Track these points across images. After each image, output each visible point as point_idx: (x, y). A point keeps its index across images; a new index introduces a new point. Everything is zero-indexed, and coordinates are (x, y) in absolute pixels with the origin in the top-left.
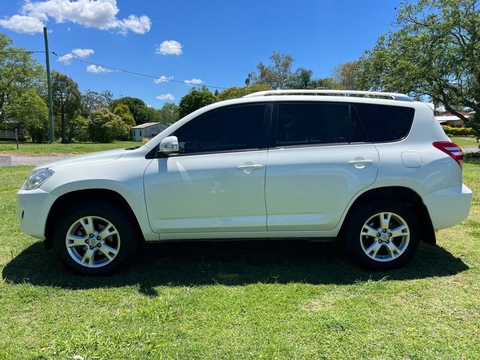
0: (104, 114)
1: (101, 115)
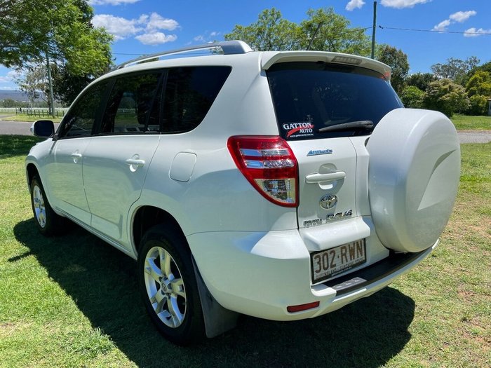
0: (444, 85)
1: (439, 87)
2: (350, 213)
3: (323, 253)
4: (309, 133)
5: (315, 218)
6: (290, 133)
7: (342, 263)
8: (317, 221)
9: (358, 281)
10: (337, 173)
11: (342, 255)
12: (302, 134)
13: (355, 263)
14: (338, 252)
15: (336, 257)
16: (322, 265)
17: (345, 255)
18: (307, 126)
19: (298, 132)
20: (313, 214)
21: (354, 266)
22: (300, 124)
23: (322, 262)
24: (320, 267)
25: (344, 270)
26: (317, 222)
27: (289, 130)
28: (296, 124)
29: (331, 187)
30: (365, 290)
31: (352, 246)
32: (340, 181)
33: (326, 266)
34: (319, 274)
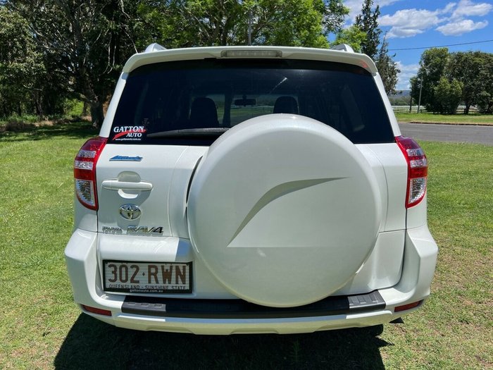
2: (160, 230)
3: (120, 264)
4: (137, 137)
5: (115, 226)
6: (116, 136)
7: (150, 282)
8: (117, 229)
9: (161, 307)
10: (141, 183)
11: (150, 274)
12: (128, 137)
13: (170, 288)
14: (144, 268)
15: (140, 273)
16: (118, 276)
17: (155, 274)
18: (138, 130)
19: (124, 136)
20: (112, 221)
21: (166, 291)
22: (131, 127)
23: (118, 272)
24: (116, 277)
25: (149, 291)
26: (118, 231)
27: (118, 133)
28: (126, 128)
29: (134, 196)
30: (164, 320)
31: (167, 267)
32: (145, 193)
33: (124, 278)
34: (112, 283)
